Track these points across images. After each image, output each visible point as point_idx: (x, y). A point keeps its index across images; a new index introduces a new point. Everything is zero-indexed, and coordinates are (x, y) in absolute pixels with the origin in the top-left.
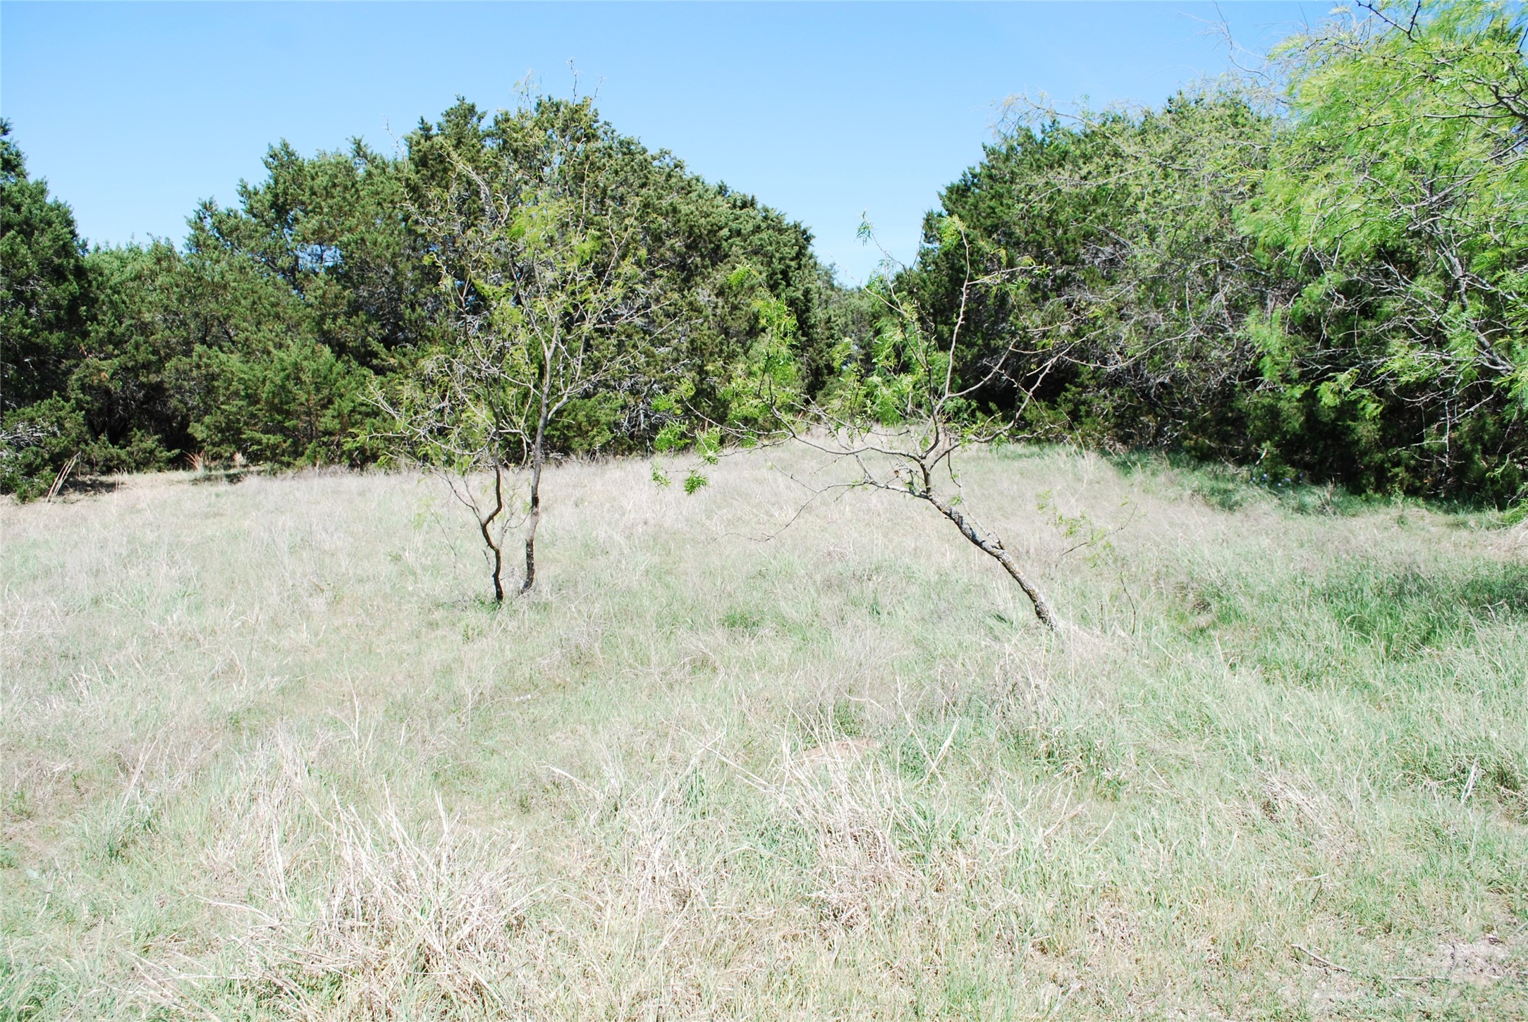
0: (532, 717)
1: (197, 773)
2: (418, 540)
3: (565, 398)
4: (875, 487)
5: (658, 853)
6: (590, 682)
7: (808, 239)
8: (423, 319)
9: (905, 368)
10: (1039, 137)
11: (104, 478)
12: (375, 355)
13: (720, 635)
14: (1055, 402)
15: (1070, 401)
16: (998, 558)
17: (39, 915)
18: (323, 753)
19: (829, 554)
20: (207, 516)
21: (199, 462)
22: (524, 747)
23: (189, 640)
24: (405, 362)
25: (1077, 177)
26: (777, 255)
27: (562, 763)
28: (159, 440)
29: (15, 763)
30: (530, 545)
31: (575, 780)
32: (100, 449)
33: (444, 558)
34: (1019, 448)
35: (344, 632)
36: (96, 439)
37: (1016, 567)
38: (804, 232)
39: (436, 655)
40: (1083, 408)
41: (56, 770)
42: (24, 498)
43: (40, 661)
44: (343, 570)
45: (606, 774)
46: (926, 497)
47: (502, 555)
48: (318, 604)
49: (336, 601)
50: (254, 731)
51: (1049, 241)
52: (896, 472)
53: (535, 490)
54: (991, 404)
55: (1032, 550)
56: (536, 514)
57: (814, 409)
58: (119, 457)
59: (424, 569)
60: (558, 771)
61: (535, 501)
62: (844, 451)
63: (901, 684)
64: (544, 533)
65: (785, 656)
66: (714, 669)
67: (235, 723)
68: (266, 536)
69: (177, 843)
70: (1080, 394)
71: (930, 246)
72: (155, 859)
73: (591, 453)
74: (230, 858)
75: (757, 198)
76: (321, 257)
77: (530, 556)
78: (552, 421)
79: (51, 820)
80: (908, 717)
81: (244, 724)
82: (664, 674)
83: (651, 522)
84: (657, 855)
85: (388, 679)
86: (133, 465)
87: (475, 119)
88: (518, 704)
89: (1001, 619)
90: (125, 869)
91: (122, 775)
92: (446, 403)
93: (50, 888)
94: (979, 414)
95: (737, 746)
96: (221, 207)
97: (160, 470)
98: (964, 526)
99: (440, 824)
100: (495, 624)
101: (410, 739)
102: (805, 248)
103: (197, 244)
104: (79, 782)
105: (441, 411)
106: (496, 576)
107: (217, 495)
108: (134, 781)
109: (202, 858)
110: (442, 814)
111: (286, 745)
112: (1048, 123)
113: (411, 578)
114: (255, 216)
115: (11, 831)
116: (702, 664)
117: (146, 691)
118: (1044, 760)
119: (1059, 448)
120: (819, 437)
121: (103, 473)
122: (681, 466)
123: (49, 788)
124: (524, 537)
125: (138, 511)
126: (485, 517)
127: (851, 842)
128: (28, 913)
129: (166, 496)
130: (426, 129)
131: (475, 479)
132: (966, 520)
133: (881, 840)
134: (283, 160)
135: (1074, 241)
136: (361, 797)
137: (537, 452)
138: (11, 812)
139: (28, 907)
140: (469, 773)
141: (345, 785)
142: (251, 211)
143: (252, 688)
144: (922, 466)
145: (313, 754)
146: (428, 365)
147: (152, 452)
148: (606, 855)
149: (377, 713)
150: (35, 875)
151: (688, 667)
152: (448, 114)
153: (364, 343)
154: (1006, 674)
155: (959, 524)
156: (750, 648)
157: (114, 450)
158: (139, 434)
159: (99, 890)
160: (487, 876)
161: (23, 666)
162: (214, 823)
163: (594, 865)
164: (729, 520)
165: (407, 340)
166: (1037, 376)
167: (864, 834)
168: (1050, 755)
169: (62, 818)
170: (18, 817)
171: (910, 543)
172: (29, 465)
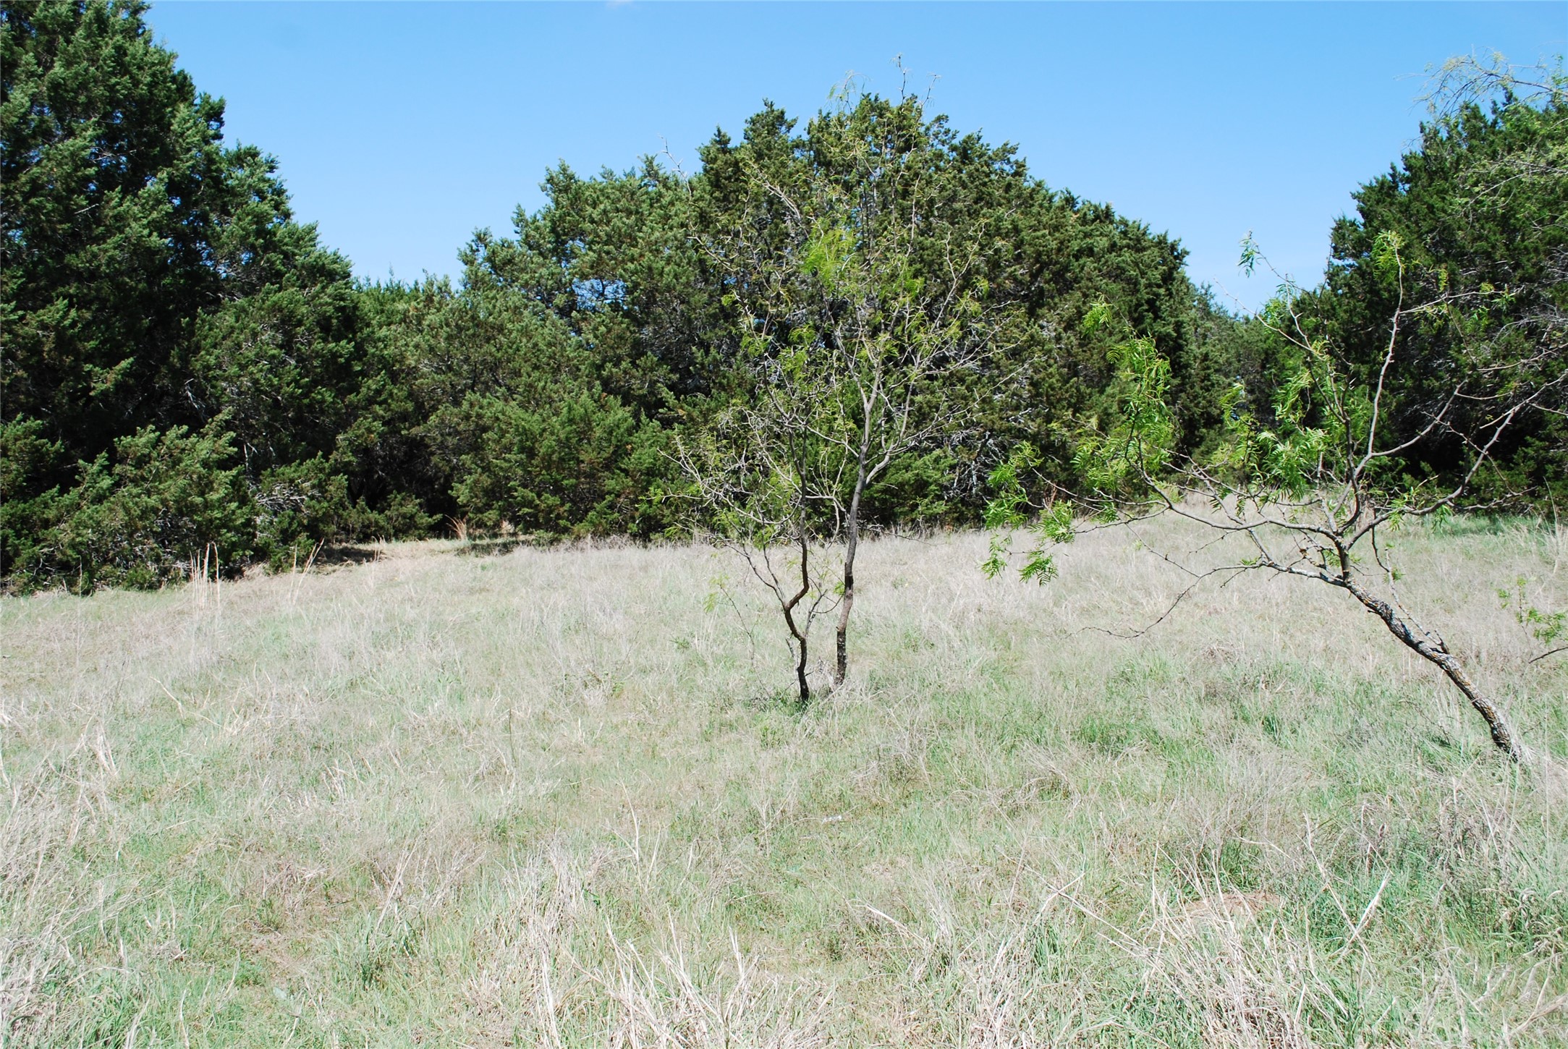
0: (843, 844)
1: (459, 890)
2: (709, 624)
3: (887, 458)
4: (1275, 571)
5: (1000, 1020)
6: (914, 804)
7: (1180, 257)
8: (716, 363)
9: (1313, 420)
10: (1490, 118)
11: (362, 547)
12: (661, 403)
13: (1074, 751)
14: (1511, 460)
15: (1532, 458)
16: (1440, 664)
17: (286, 1042)
18: (601, 874)
19: (1212, 653)
20: (472, 591)
21: (462, 528)
22: (836, 879)
23: (451, 733)
24: (695, 413)
25: (1542, 163)
26: (1143, 281)
27: (882, 902)
28: (420, 504)
29: (263, 867)
30: (841, 634)
31: (897, 924)
32: (356, 516)
33: (738, 647)
34: (1462, 521)
35: (624, 731)
36: (354, 505)
37: (1464, 677)
38: (1173, 247)
39: (729, 763)
40: (1550, 468)
41: (308, 876)
42: (277, 568)
43: (291, 750)
44: (623, 658)
45: (935, 918)
46: (1343, 585)
47: (808, 645)
48: (595, 698)
49: (616, 692)
50: (523, 843)
51: (1501, 251)
52: (1303, 551)
53: (849, 568)
54: (1423, 464)
55: (1484, 655)
56: (850, 597)
57: (1191, 471)
58: (377, 522)
59: (717, 660)
60: (876, 912)
61: (849, 581)
62: (1233, 525)
63: (1310, 822)
64: (857, 621)
65: (1159, 782)
66: (1067, 794)
67: (501, 834)
68: (535, 615)
69: (436, 968)
70: (1547, 449)
71: (1340, 263)
72: (412, 986)
73: (914, 524)
74: (494, 991)
75: (1114, 208)
76: (602, 294)
77: (841, 647)
78: (870, 485)
79: (300, 933)
80: (1320, 867)
81: (511, 834)
82: (1004, 797)
83: (985, 607)
84: (998, 1024)
85: (674, 789)
86: (392, 531)
87: (783, 128)
88: (826, 825)
89: (1443, 744)
90: (380, 996)
91: (377, 887)
92: (742, 463)
93: (298, 1012)
94: (1407, 478)
95: (1098, 892)
96: (496, 237)
97: (421, 538)
98: (1395, 622)
99: (735, 967)
100: (799, 727)
101: (699, 863)
102: (1175, 268)
103: (475, 283)
104: (331, 892)
105: (736, 472)
106: (801, 670)
107: (483, 568)
108: (390, 895)
109: (464, 989)
110: (738, 956)
111: (560, 860)
112: (1500, 98)
113: (702, 669)
114: (531, 248)
115: (257, 943)
116: (1052, 787)
117: (406, 791)
118: (1507, 934)
119: (1518, 520)
120: (1198, 505)
121: (360, 541)
122: (1025, 540)
123: (299, 896)
124: (833, 626)
125: (398, 584)
126: (788, 600)
127: (1245, 1025)
128: (274, 1039)
129: (427, 568)
130: (722, 141)
131: (776, 553)
132: (1398, 614)
133: (1288, 1026)
134: (563, 185)
135: (1536, 250)
136: (643, 928)
137: (852, 522)
138: (259, 921)
139: (274, 1032)
140: (766, 906)
141: (623, 912)
142: (527, 241)
143: (521, 793)
144: (1338, 544)
145: (591, 874)
146: (724, 418)
147: (412, 517)
148: (934, 1019)
149: (662, 826)
150: (282, 995)
151: (1034, 790)
152: (753, 122)
153: (652, 392)
154: (1454, 816)
155: (1388, 619)
156: (1116, 770)
157: (374, 516)
158: (399, 497)
159: (351, 1018)
160: (791, 1035)
161: (272, 757)
162: (477, 950)
163: (919, 1030)
164: (1083, 608)
165: (698, 389)
166: (1492, 430)
167: (1264, 1016)
168: (1515, 927)
169: (312, 931)
170: (266, 928)
171: (1318, 643)
172: (284, 532)
